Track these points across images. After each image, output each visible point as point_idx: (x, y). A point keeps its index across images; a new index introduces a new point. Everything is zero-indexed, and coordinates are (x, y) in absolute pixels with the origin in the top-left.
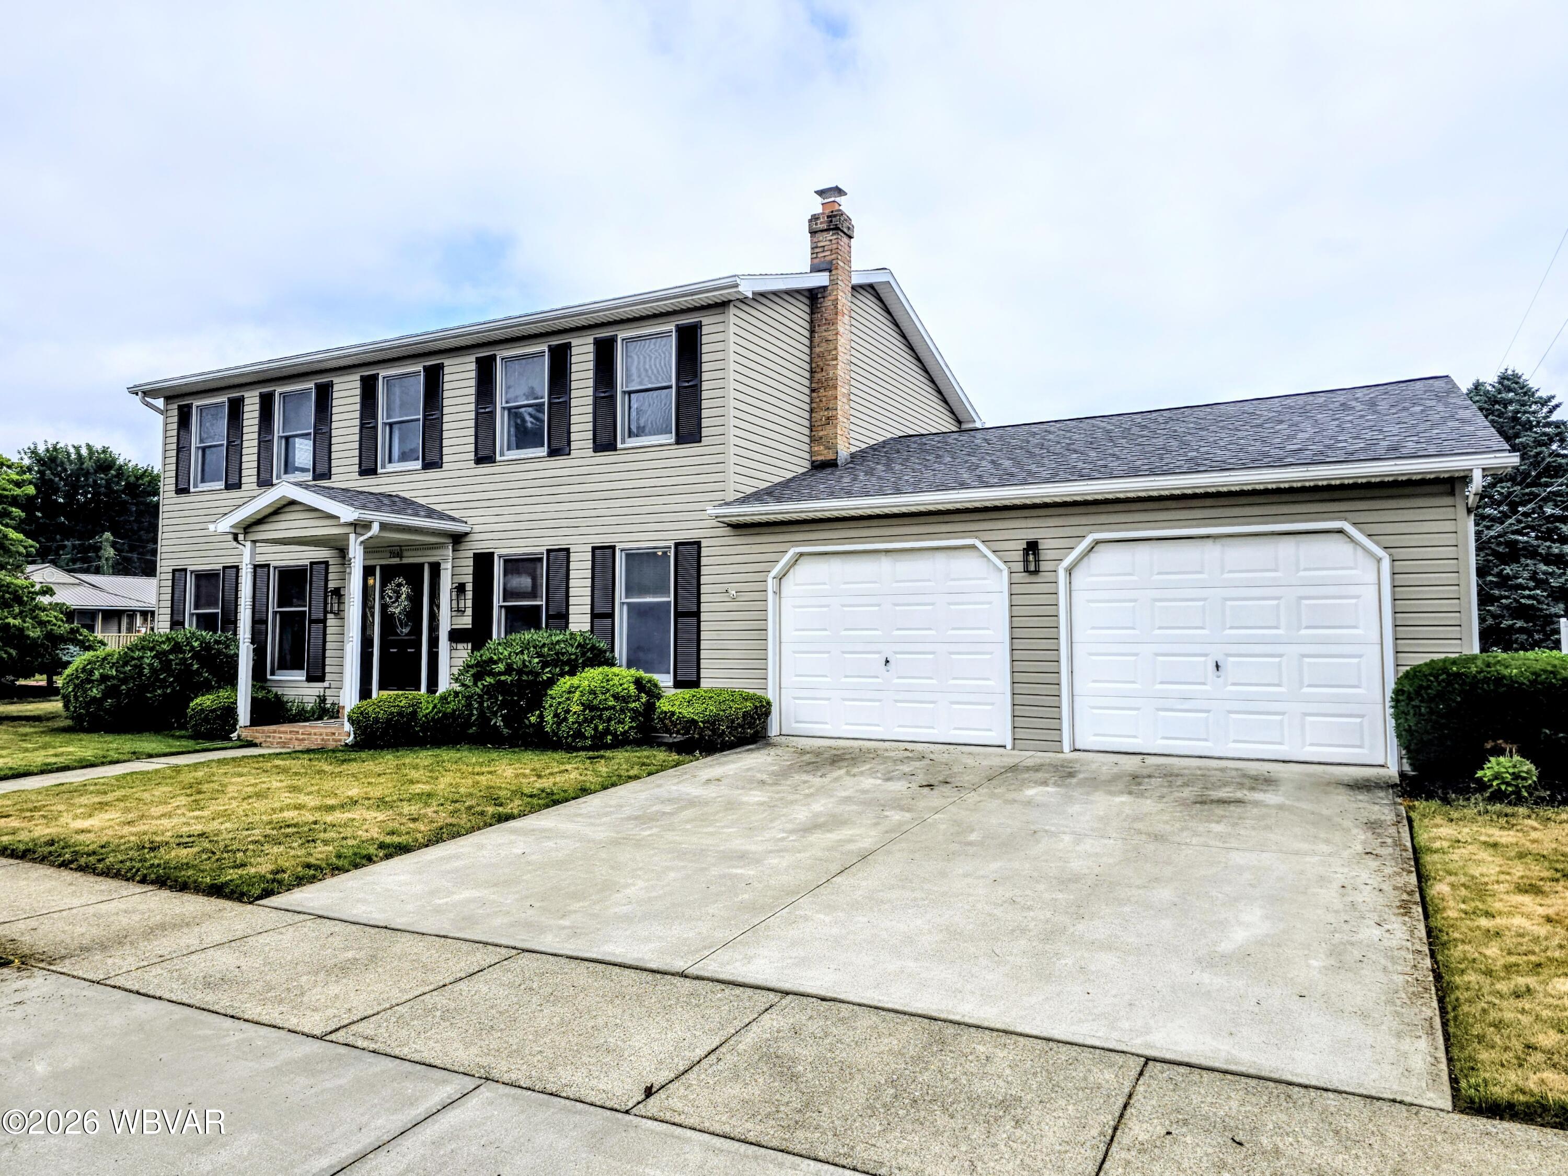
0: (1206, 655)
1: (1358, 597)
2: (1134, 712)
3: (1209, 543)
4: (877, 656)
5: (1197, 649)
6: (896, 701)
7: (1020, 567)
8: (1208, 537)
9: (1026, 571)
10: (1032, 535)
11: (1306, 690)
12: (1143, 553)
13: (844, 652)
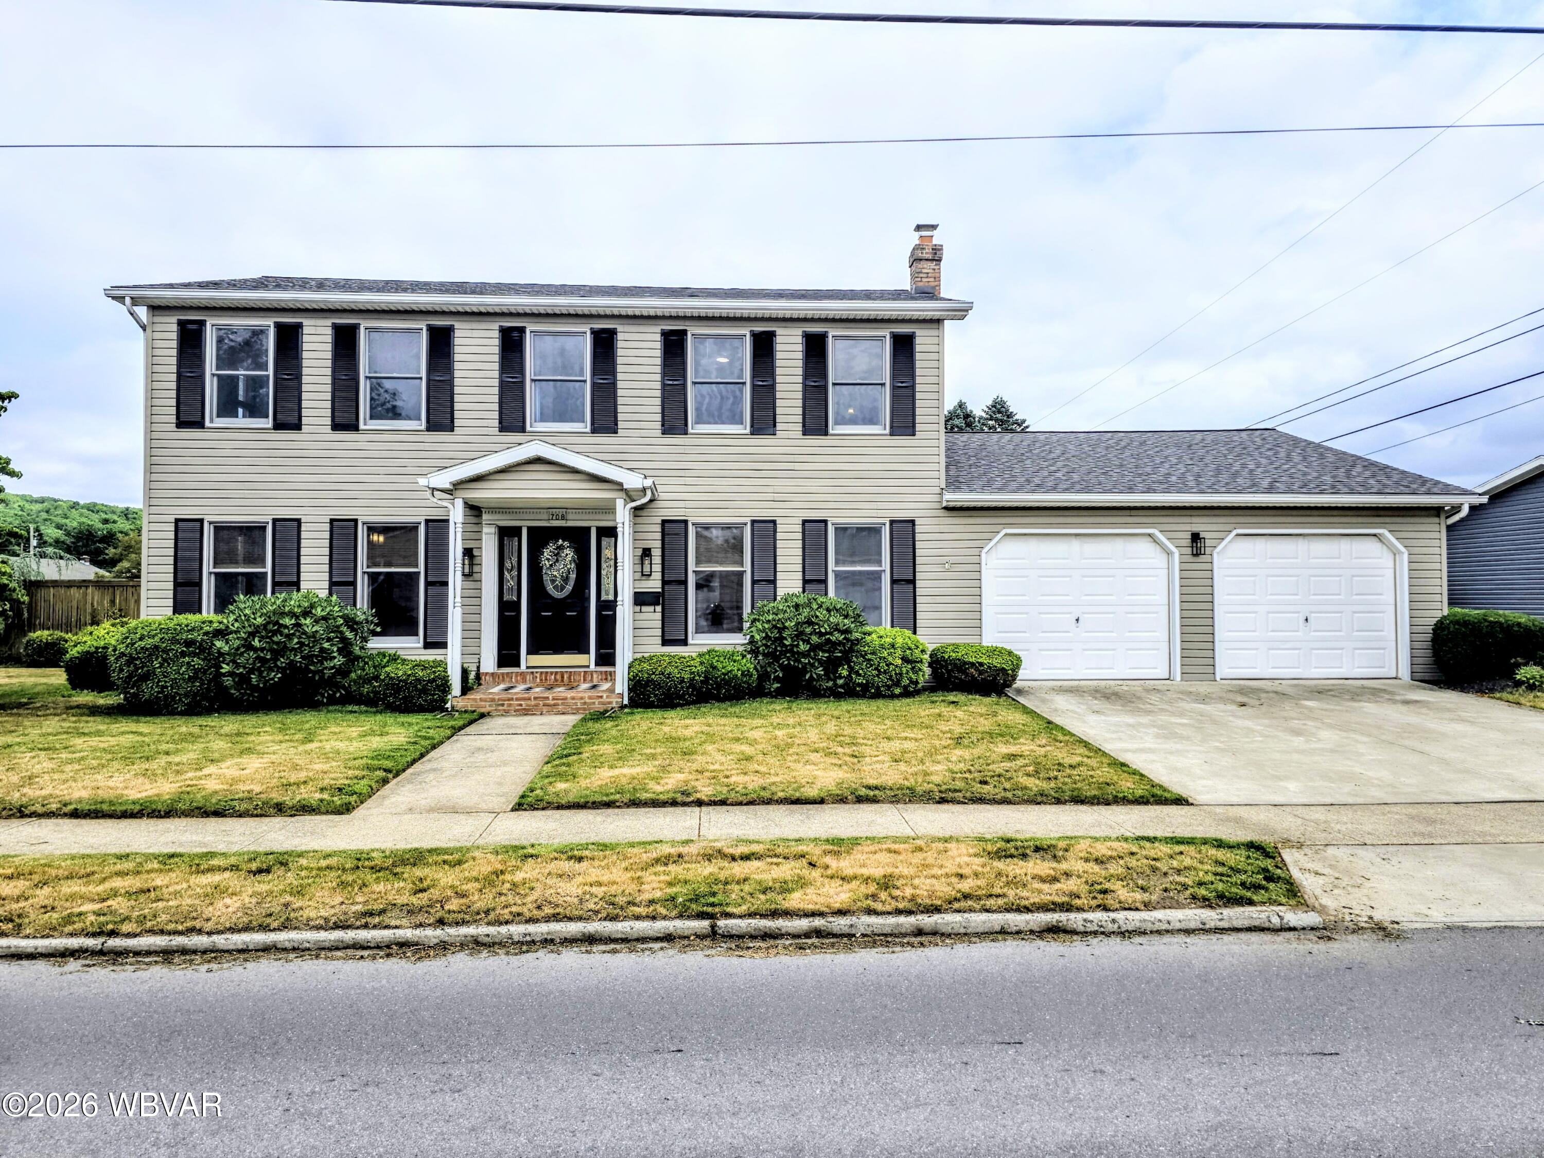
0: (1298, 612)
1: (1382, 576)
2: (1254, 652)
3: (1300, 539)
4: (1068, 616)
5: (1292, 608)
6: (1084, 650)
7: (1189, 551)
8: (1301, 535)
9: (1193, 554)
10: (1196, 528)
11: (1356, 633)
12: (1260, 543)
13: (1040, 613)
